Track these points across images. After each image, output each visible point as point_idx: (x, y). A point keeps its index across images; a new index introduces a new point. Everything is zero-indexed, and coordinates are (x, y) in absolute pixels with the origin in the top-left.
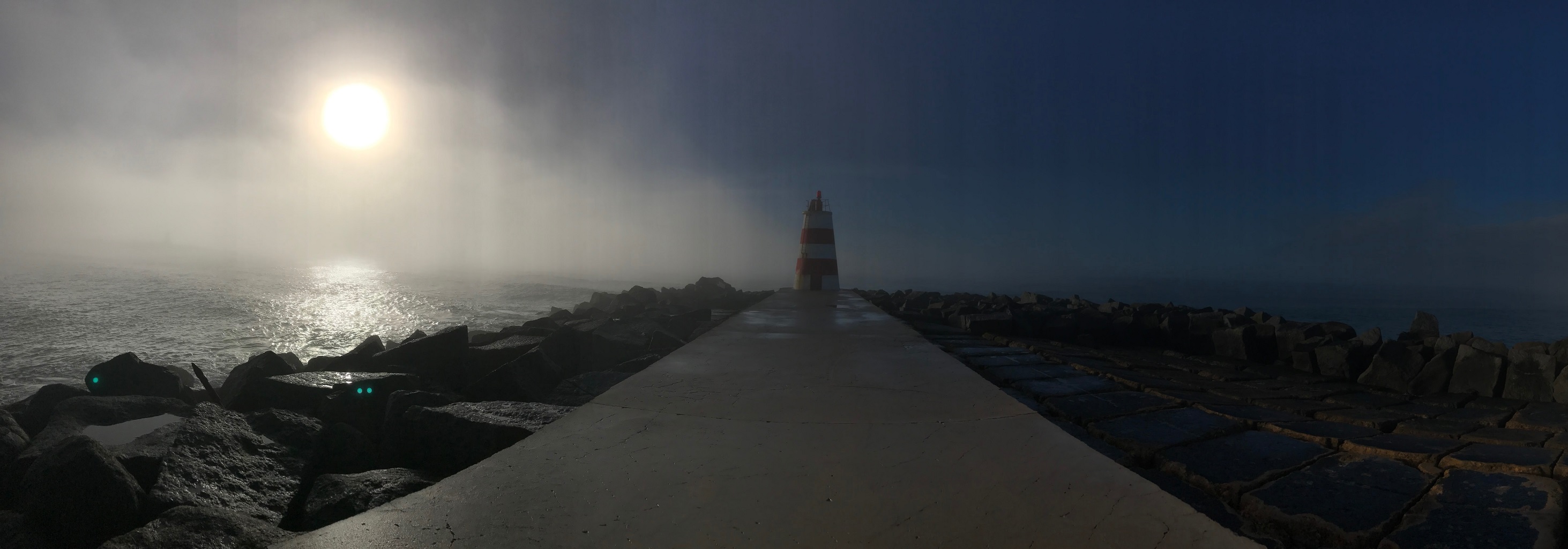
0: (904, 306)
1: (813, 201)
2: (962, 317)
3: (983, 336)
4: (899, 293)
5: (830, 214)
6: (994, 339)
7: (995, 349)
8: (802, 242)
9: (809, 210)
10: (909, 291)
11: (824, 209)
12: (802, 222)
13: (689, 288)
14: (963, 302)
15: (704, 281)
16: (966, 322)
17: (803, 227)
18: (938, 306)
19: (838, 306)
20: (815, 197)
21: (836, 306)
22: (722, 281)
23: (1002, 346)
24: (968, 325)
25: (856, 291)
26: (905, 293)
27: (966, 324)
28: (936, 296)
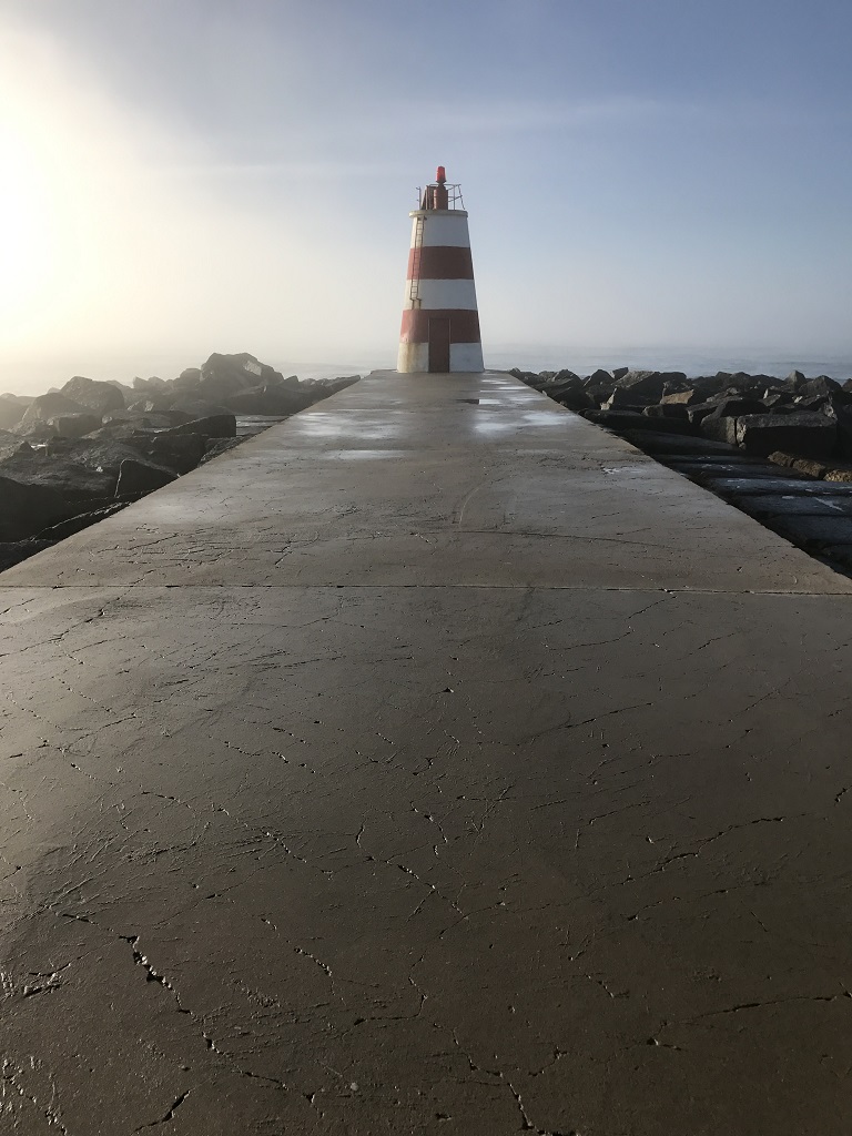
0: (611, 400)
1: (430, 188)
2: (729, 419)
3: (771, 457)
4: (601, 375)
5: (464, 215)
6: (792, 465)
7: (792, 484)
8: (412, 277)
9: (423, 208)
10: (621, 372)
11: (451, 207)
12: (409, 235)
13: (189, 378)
14: (734, 391)
15: (216, 361)
16: (737, 431)
17: (412, 246)
18: (680, 398)
19: (482, 402)
20: (434, 182)
21: (477, 402)
22: (254, 360)
23: (808, 478)
24: (740, 436)
25: (516, 374)
26: (613, 376)
27: (736, 434)
28: (677, 381)
